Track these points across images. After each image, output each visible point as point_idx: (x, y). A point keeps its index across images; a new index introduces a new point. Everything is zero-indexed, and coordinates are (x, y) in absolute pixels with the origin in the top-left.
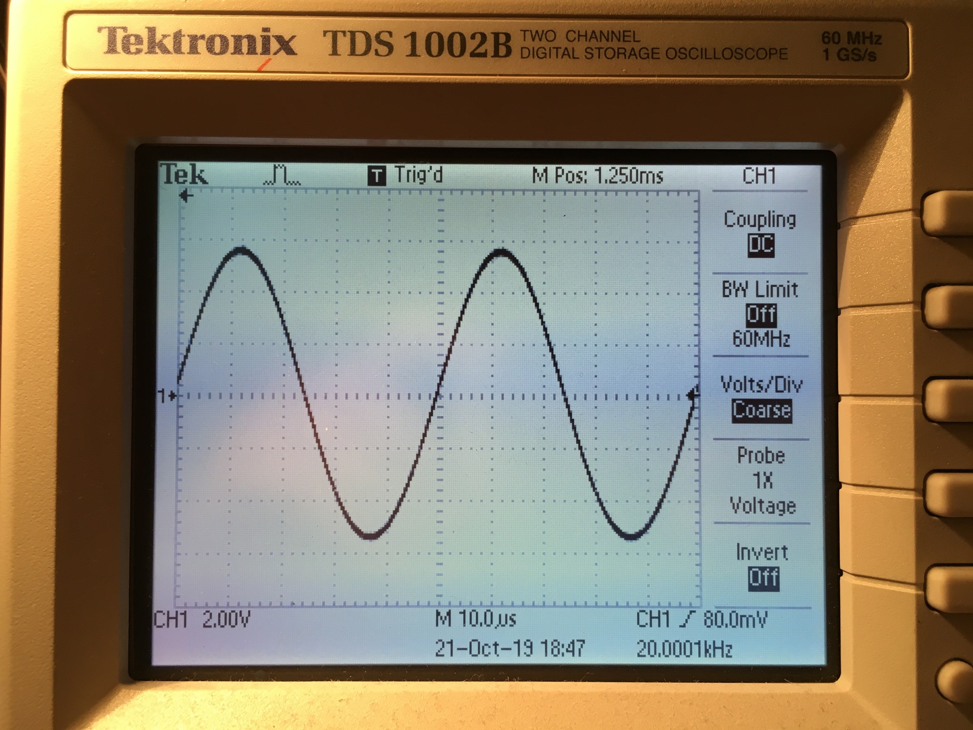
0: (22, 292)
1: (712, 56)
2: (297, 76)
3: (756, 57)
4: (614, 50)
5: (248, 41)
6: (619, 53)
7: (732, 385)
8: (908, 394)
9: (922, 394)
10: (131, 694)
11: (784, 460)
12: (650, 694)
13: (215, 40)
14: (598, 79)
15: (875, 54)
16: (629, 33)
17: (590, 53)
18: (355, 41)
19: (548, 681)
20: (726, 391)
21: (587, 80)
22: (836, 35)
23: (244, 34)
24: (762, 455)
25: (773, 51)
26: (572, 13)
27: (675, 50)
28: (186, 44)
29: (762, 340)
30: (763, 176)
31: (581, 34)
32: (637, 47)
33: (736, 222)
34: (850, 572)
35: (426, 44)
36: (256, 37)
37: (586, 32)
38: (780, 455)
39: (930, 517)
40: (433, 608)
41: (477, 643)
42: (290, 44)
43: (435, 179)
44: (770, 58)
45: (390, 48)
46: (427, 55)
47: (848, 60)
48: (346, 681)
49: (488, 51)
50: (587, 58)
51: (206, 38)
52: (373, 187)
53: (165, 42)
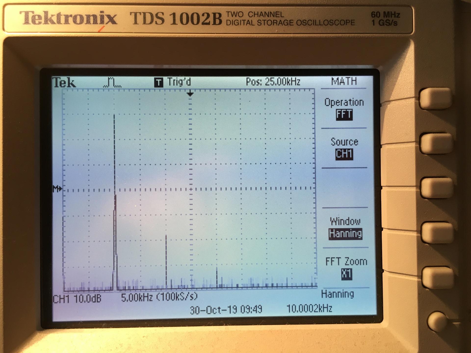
1: (319, 24)
2: (117, 35)
3: (339, 24)
4: (271, 21)
5: (93, 17)
6: (274, 23)
8: (413, 185)
9: (419, 185)
10: (42, 336)
12: (292, 330)
13: (77, 17)
14: (264, 35)
15: (396, 22)
16: (279, 13)
17: (260, 23)
18: (145, 17)
19: (244, 325)
21: (258, 36)
22: (378, 13)
23: (91, 14)
25: (348, 21)
26: (251, 3)
27: (301, 22)
28: (63, 19)
31: (255, 13)
32: (283, 20)
34: (387, 270)
35: (180, 18)
36: (97, 16)
37: (258, 12)
39: (424, 244)
41: (210, 307)
43: (187, 84)
44: (346, 25)
45: (163, 21)
46: (181, 24)
47: (384, 25)
48: (147, 327)
49: (210, 22)
50: (259, 25)
51: (73, 16)
52: (157, 88)
53: (53, 18)
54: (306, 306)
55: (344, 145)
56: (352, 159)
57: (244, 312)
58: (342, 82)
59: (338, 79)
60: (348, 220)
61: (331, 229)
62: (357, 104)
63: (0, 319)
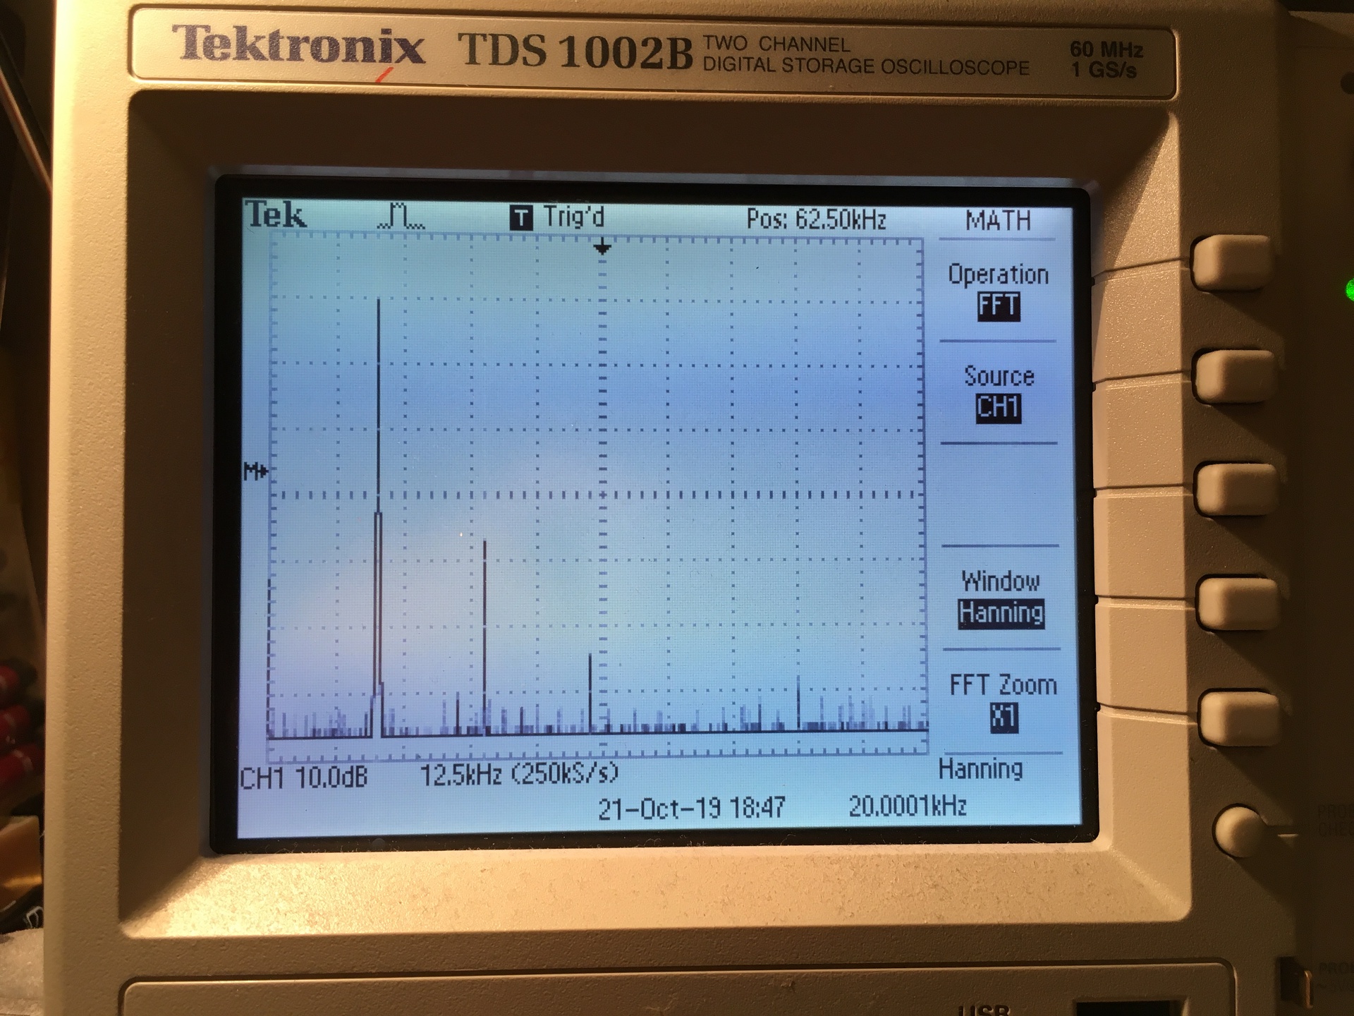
0: (77, 358)
1: (938, 70)
2: (426, 90)
3: (991, 70)
4: (818, 62)
5: (364, 45)
6: (824, 65)
8: (1176, 483)
9: (1192, 482)
10: (216, 869)
13: (323, 43)
14: (800, 97)
15: (1133, 67)
16: (837, 40)
17: (789, 65)
18: (498, 47)
19: (740, 846)
21: (785, 98)
22: (1088, 46)
23: (358, 37)
25: (1011, 65)
26: (767, 16)
27: (894, 64)
28: (285, 48)
31: (778, 41)
32: (847, 58)
34: (1108, 704)
35: (587, 51)
36: (374, 41)
37: (784, 38)
39: (1203, 631)
40: (595, 760)
41: (651, 802)
42: (416, 49)
43: (594, 222)
44: (1008, 73)
45: (542, 56)
46: (587, 66)
47: (1103, 76)
48: (489, 849)
49: (663, 61)
50: (785, 71)
52: (516, 232)
53: (258, 45)
54: (899, 801)
55: (999, 384)
56: (1018, 420)
58: (993, 221)
59: (982, 215)
60: (1009, 577)
61: (964, 600)
62: (1030, 279)
63: (112, 820)
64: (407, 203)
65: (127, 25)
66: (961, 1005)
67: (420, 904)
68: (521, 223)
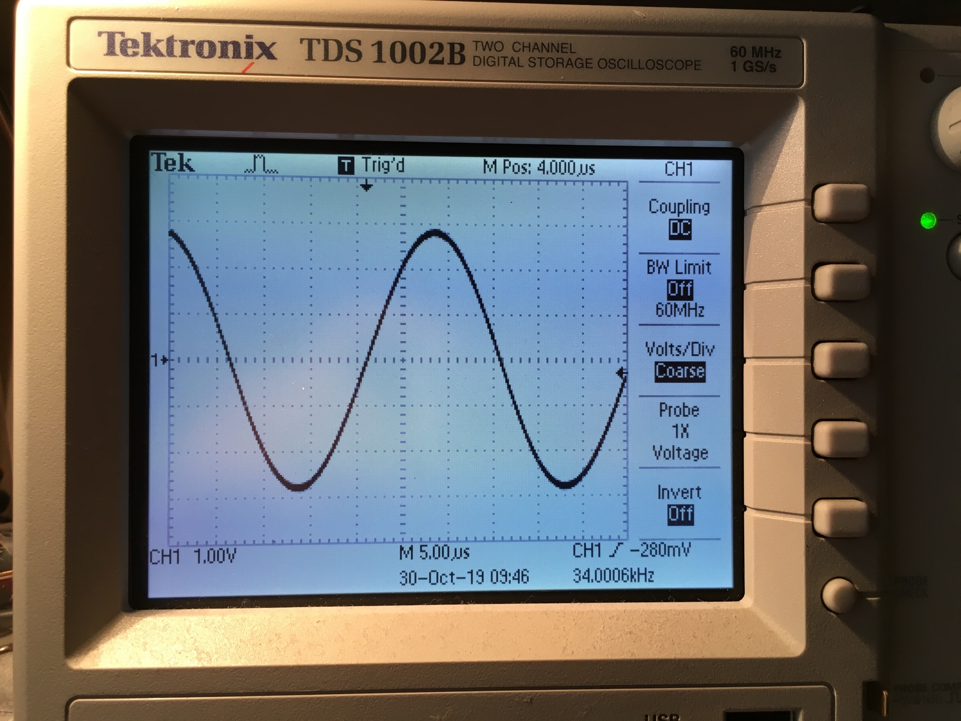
0: (32, 266)
1: (637, 67)
2: (277, 78)
3: (674, 66)
4: (553, 59)
5: (234, 46)
6: (557, 63)
7: (655, 349)
8: (799, 356)
9: (810, 356)
10: (133, 621)
11: (698, 414)
12: (583, 612)
13: (204, 45)
14: (540, 85)
15: (775, 66)
16: (567, 45)
17: (533, 62)
18: (328, 48)
19: (496, 604)
20: (650, 355)
21: (530, 85)
22: (743, 49)
23: (229, 40)
24: (680, 409)
25: (690, 63)
26: (518, 27)
27: (606, 61)
28: (177, 48)
29: (680, 311)
30: (682, 169)
31: (525, 45)
32: (573, 58)
33: (659, 209)
34: (752, 507)
35: (391, 52)
36: (241, 43)
37: (530, 43)
38: (696, 409)
39: (816, 458)
40: (397, 544)
41: (436, 573)
42: (270, 50)
43: (398, 169)
44: (686, 69)
45: (360, 55)
46: (391, 62)
47: (752, 71)
48: (323, 606)
49: (445, 59)
50: (530, 66)
51: (196, 43)
52: (342, 176)
53: (158, 46)
54: (607, 572)
57: (497, 581)
63: (60, 588)
64: (265, 155)
65: (66, 31)
66: (646, 714)
67: (274, 645)
68: (346, 170)
